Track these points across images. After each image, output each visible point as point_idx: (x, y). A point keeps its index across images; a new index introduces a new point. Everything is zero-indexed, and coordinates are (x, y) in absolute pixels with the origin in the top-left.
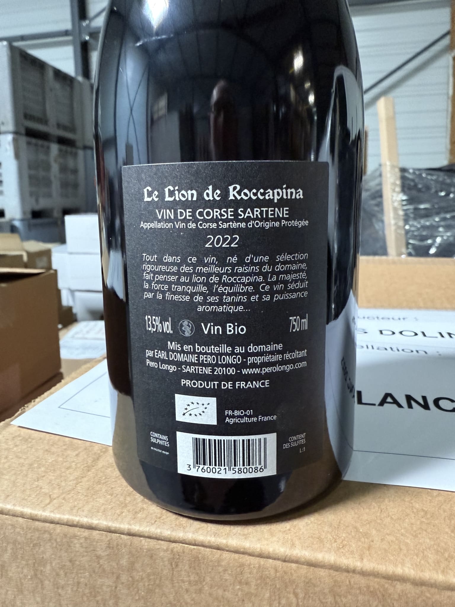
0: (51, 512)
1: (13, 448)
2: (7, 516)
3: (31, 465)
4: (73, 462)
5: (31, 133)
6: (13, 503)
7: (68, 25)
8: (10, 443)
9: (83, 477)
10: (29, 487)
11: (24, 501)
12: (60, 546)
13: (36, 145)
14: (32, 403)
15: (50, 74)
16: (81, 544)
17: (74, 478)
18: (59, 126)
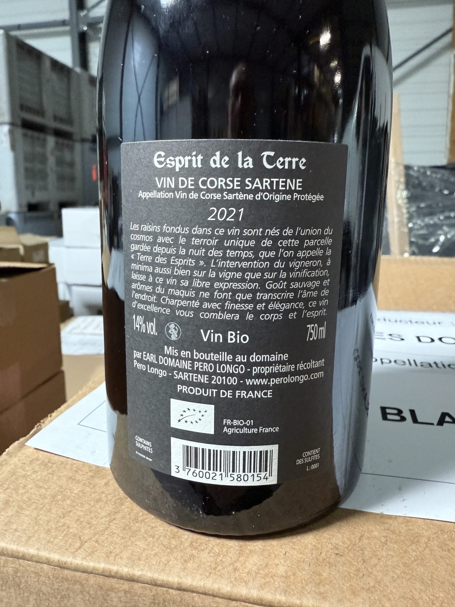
0: (84, 559)
1: (31, 475)
2: (29, 562)
3: (54, 496)
4: (103, 493)
5: (27, 125)
6: (36, 547)
7: (65, 15)
8: (27, 469)
9: (116, 513)
10: (54, 526)
11: (50, 544)
12: (93, 598)
13: (32, 137)
14: (49, 418)
15: (47, 64)
16: (120, 598)
17: (106, 514)
18: (55, 118)
